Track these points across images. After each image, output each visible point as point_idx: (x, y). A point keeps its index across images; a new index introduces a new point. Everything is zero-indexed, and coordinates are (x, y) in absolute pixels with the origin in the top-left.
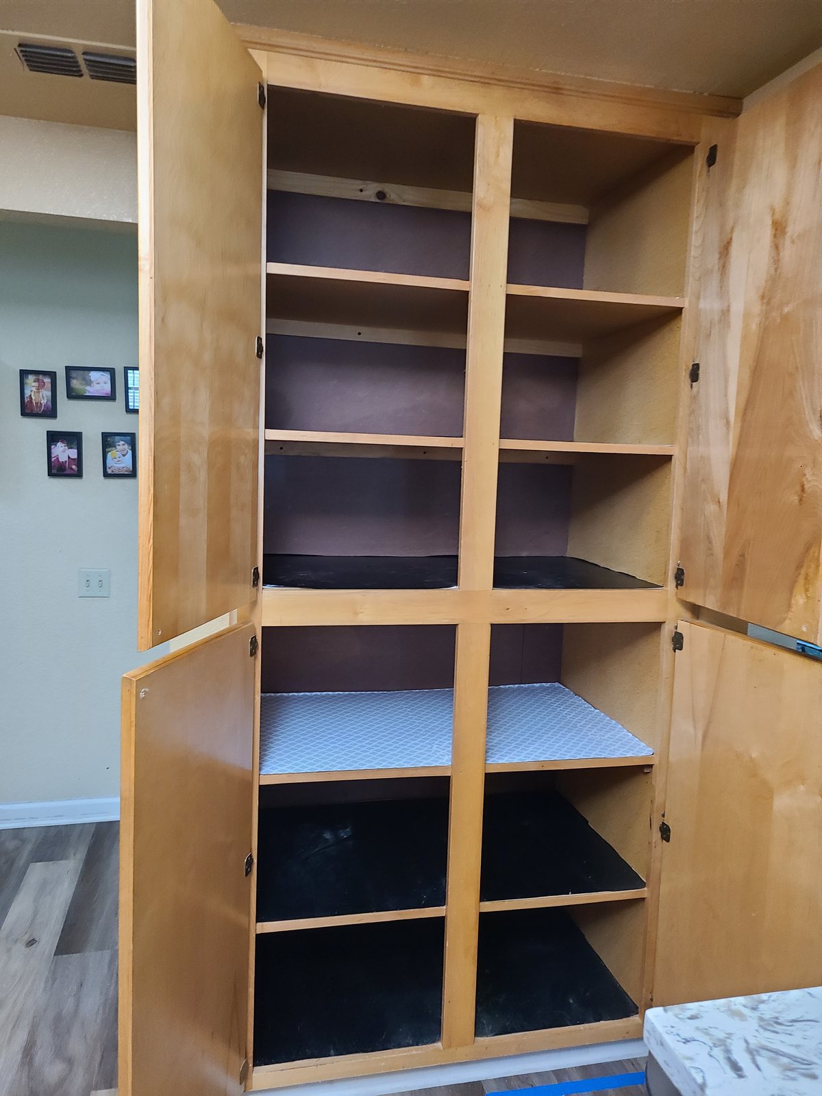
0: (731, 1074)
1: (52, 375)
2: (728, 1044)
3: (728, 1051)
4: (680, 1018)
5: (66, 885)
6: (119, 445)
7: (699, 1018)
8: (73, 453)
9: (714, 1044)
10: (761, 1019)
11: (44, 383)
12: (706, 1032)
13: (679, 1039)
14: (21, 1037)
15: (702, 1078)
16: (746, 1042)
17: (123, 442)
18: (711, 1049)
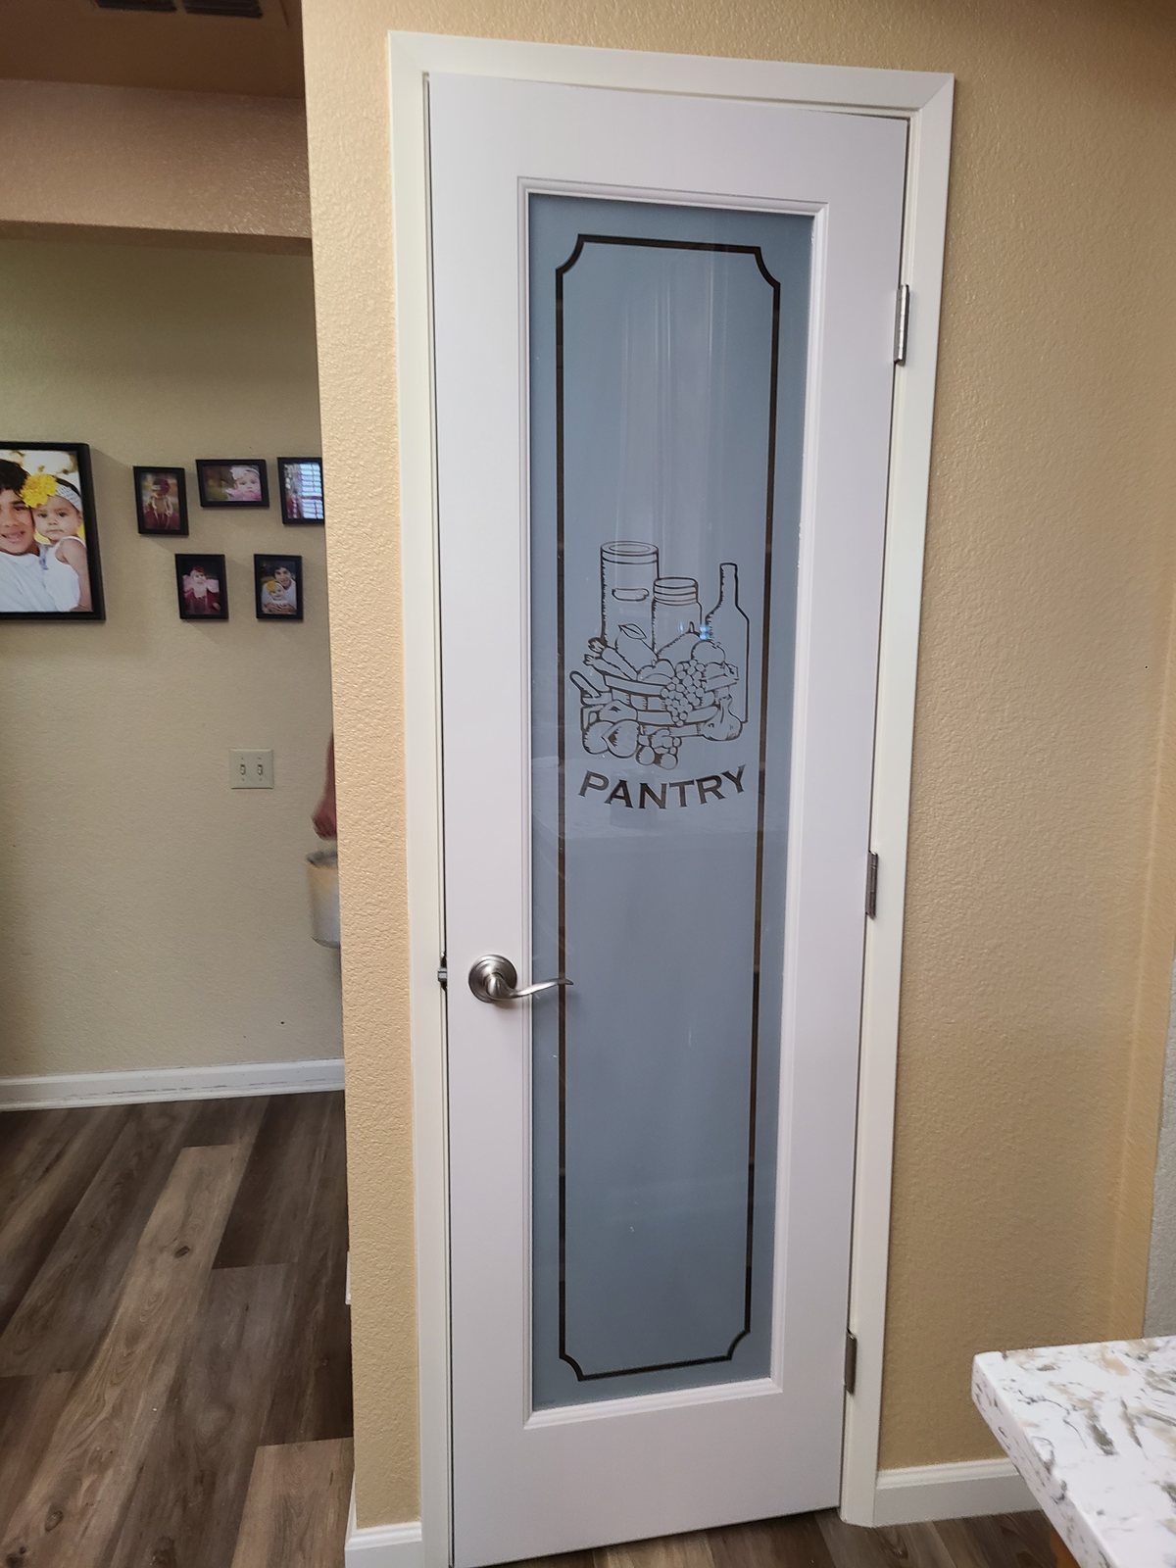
0: (1094, 1449)
1: (179, 473)
2: (1095, 1407)
3: (1093, 1417)
4: (1025, 1369)
5: (229, 1177)
6: (279, 573)
7: (1053, 1369)
8: (212, 585)
9: (1074, 1406)
10: (1151, 1373)
11: (167, 484)
12: (1063, 1389)
13: (1021, 1397)
14: (167, 1374)
15: (1049, 1453)
16: (1124, 1405)
17: (285, 569)
18: (1069, 1413)
